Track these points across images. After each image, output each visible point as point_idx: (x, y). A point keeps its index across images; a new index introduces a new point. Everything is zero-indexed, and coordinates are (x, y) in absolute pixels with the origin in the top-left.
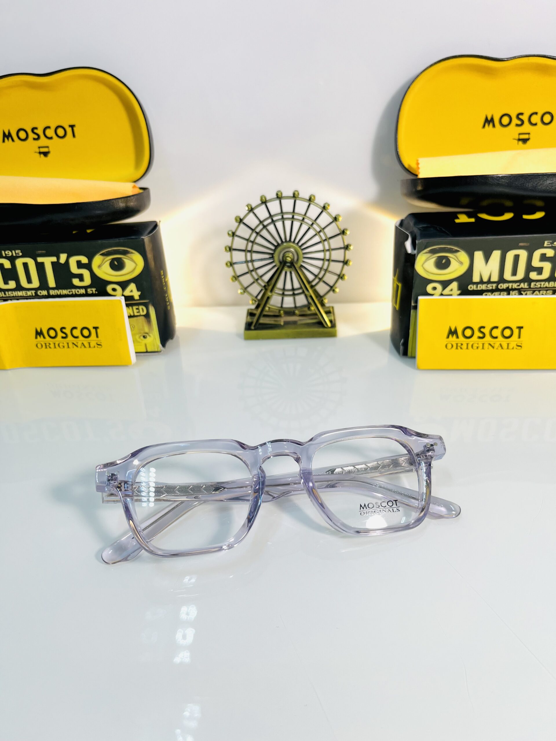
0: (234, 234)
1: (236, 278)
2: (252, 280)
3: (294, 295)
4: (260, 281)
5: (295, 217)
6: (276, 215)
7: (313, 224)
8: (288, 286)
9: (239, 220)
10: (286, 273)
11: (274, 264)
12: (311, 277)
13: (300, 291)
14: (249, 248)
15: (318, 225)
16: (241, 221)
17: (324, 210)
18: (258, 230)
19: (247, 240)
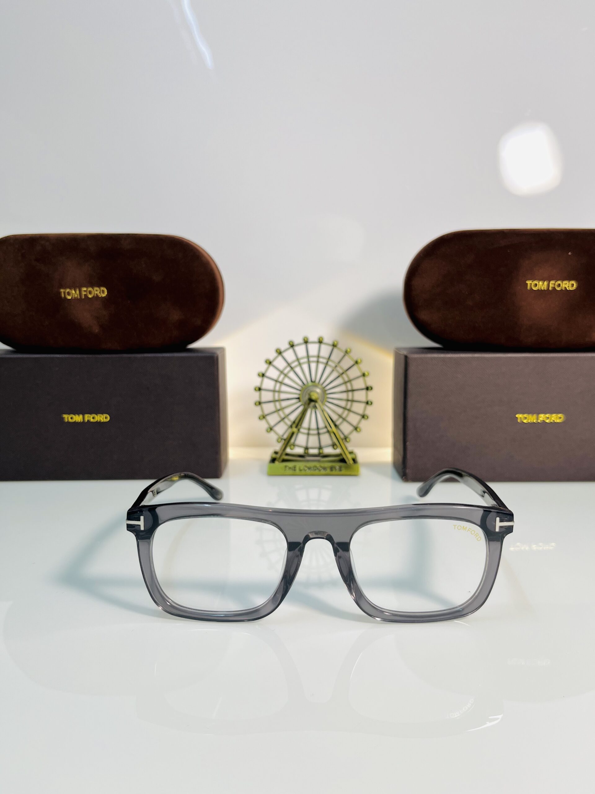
0: (263, 375)
1: (263, 417)
2: (279, 419)
3: (319, 434)
4: (286, 420)
5: (321, 360)
6: (303, 358)
7: (336, 366)
8: (313, 426)
9: (268, 362)
10: (311, 412)
11: (299, 404)
12: (335, 417)
13: (325, 430)
14: (277, 388)
15: (341, 368)
16: (269, 363)
17: (347, 355)
18: (286, 372)
19: (276, 381)
